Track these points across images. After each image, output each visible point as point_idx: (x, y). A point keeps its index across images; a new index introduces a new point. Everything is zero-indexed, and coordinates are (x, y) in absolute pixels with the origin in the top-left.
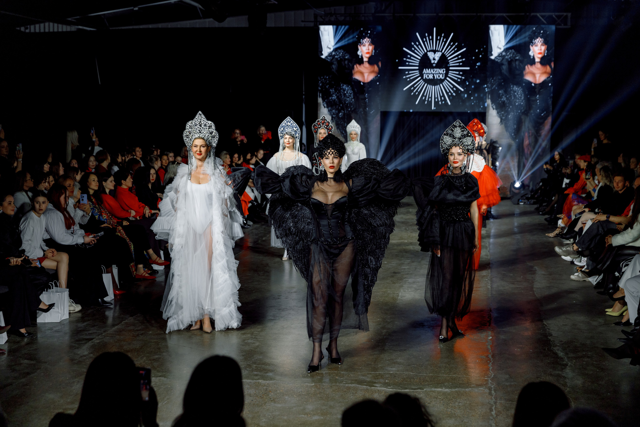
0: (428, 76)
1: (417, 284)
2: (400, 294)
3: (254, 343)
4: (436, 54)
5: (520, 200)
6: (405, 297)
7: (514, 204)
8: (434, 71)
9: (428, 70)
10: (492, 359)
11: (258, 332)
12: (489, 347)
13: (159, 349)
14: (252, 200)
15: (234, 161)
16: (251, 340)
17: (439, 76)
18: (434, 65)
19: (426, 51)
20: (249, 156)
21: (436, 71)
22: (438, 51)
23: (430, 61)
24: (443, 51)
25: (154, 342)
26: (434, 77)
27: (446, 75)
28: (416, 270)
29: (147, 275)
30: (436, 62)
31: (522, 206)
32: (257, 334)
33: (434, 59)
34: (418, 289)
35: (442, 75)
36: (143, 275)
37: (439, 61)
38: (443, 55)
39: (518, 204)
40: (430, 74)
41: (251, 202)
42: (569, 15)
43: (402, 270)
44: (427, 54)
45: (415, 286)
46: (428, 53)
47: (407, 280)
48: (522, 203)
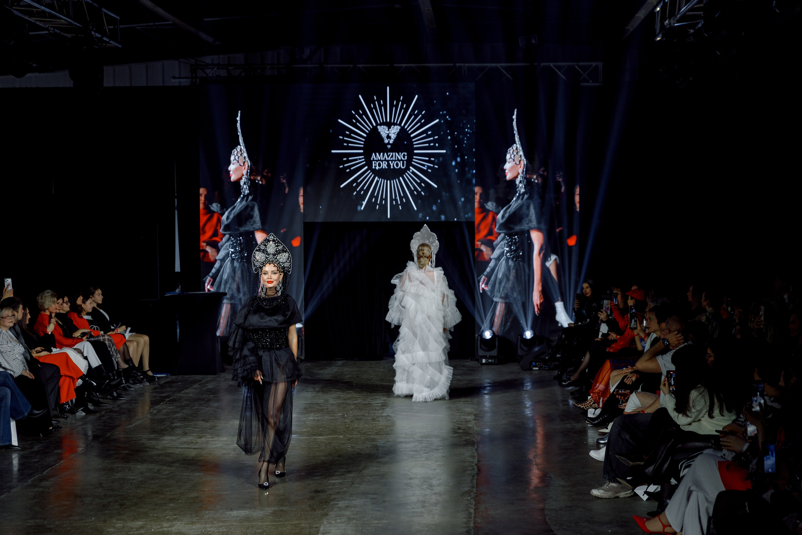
0: (379, 165)
1: (353, 509)
2: (322, 529)
4: (390, 129)
5: (534, 364)
7: (523, 370)
8: (388, 156)
9: (380, 155)
14: (84, 374)
17: (397, 165)
18: (389, 146)
19: (374, 124)
20: (79, 301)
21: (392, 156)
22: (395, 124)
23: (382, 139)
24: (402, 125)
26: (389, 165)
27: (409, 162)
28: (353, 485)
30: (391, 141)
31: (537, 372)
33: (389, 137)
34: (353, 519)
35: (401, 162)
37: (395, 140)
38: (403, 130)
39: (531, 370)
40: (382, 161)
41: (83, 377)
42: (600, 65)
43: (330, 487)
44: (378, 129)
45: (348, 513)
46: (379, 127)
47: (336, 504)
48: (537, 368)
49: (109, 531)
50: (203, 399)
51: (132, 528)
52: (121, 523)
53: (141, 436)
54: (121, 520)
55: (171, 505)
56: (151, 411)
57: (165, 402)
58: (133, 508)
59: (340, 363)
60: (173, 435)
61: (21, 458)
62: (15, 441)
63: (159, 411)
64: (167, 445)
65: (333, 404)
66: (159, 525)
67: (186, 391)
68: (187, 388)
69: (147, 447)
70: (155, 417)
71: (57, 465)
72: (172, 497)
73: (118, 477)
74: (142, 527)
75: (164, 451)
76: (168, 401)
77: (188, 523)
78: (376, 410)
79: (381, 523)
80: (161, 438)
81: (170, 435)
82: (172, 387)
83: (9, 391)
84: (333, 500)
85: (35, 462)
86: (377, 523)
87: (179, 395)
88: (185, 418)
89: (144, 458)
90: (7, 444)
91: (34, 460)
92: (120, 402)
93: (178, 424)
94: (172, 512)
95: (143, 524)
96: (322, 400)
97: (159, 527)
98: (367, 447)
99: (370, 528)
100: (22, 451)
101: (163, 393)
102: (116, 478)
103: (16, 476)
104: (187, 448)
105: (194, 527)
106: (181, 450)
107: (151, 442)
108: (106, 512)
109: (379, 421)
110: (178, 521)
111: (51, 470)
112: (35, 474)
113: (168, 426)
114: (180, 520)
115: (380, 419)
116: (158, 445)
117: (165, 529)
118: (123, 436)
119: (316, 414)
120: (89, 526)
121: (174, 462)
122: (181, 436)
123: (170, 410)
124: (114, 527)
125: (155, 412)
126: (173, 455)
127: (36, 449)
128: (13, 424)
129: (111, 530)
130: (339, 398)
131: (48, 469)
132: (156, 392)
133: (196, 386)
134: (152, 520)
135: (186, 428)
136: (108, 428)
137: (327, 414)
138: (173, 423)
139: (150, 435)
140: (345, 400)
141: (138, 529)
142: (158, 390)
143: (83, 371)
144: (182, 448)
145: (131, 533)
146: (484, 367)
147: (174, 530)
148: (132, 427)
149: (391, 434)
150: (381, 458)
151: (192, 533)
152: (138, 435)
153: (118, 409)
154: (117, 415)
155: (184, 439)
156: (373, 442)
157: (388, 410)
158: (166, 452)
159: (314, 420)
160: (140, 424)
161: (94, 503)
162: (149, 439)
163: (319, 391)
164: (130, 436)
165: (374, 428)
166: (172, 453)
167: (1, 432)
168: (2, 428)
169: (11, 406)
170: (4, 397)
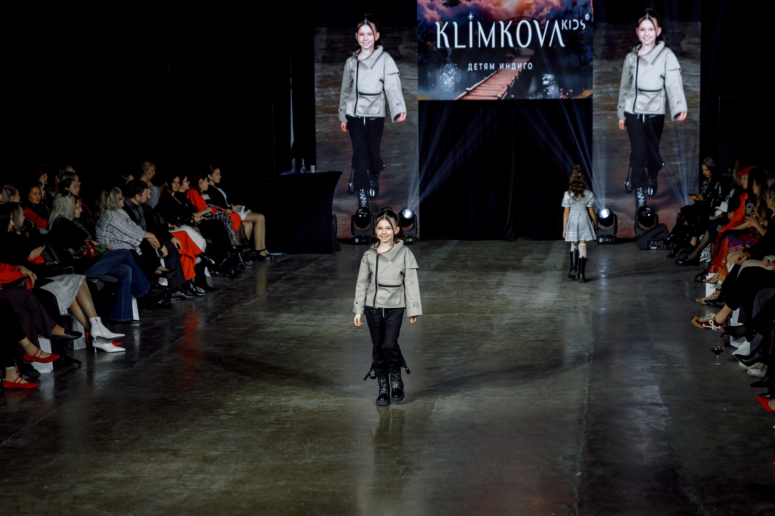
1: (467, 385)
2: (436, 404)
3: (180, 494)
5: (652, 243)
6: (444, 408)
7: (642, 249)
10: (577, 510)
11: (190, 474)
12: (575, 490)
13: (18, 508)
14: (202, 252)
15: (174, 189)
16: (177, 488)
25: (10, 497)
28: (468, 362)
29: (23, 382)
31: (655, 252)
32: (188, 477)
34: (468, 395)
36: (17, 382)
39: (649, 249)
41: (201, 255)
43: (445, 364)
45: (462, 389)
47: (451, 380)
48: (655, 248)
49: (229, 405)
50: (319, 278)
51: (251, 402)
52: (240, 397)
53: (258, 314)
54: (240, 394)
55: (289, 380)
56: (268, 289)
57: (282, 280)
58: (252, 383)
59: (456, 242)
60: (290, 313)
61: (143, 334)
63: (276, 289)
64: (285, 323)
65: (448, 283)
66: (277, 399)
67: (302, 269)
68: (303, 267)
69: (265, 324)
70: (272, 295)
71: (178, 341)
72: (289, 373)
74: (261, 401)
75: (281, 328)
76: (285, 279)
77: (305, 397)
78: (490, 289)
79: (495, 400)
80: (279, 315)
81: (287, 312)
82: (289, 265)
83: (130, 269)
84: (448, 376)
85: (156, 338)
86: (491, 400)
87: (295, 273)
88: (301, 296)
89: (262, 334)
90: (129, 320)
91: (155, 336)
92: (238, 280)
93: (295, 302)
94: (290, 387)
95: (262, 399)
96: (438, 279)
97: (277, 401)
98: (482, 326)
99: (484, 404)
100: (144, 327)
101: (280, 271)
103: (138, 351)
104: (304, 325)
105: (311, 402)
106: (298, 327)
107: (268, 319)
108: (226, 386)
109: (494, 299)
110: (296, 396)
111: (171, 346)
112: (156, 350)
113: (284, 304)
114: (298, 394)
115: (495, 298)
116: (276, 322)
117: (284, 403)
118: (241, 313)
119: (431, 293)
120: (209, 399)
121: (291, 339)
122: (298, 314)
123: (287, 288)
124: (234, 401)
125: (272, 289)
126: (290, 332)
127: (157, 326)
129: (231, 403)
130: (454, 276)
131: (169, 344)
132: (273, 270)
133: (312, 264)
134: (270, 395)
135: (303, 306)
136: (226, 305)
137: (442, 292)
138: (290, 301)
139: (267, 313)
140: (460, 278)
141: (257, 403)
142: (275, 269)
143: (201, 249)
144: (299, 325)
145: (250, 406)
146: (601, 246)
147: (292, 404)
148: (250, 304)
149: (505, 313)
150: (496, 336)
151: (309, 407)
152: (256, 312)
153: (235, 287)
154: (235, 293)
155: (301, 317)
156: (488, 320)
157: (503, 288)
158: (283, 328)
159: (429, 298)
160: (258, 302)
161: (214, 378)
162: (267, 317)
163: (434, 270)
164: (247, 313)
165: (489, 307)
166: (289, 330)
167: (123, 308)
168: (123, 304)
169: (132, 283)
170: (126, 274)
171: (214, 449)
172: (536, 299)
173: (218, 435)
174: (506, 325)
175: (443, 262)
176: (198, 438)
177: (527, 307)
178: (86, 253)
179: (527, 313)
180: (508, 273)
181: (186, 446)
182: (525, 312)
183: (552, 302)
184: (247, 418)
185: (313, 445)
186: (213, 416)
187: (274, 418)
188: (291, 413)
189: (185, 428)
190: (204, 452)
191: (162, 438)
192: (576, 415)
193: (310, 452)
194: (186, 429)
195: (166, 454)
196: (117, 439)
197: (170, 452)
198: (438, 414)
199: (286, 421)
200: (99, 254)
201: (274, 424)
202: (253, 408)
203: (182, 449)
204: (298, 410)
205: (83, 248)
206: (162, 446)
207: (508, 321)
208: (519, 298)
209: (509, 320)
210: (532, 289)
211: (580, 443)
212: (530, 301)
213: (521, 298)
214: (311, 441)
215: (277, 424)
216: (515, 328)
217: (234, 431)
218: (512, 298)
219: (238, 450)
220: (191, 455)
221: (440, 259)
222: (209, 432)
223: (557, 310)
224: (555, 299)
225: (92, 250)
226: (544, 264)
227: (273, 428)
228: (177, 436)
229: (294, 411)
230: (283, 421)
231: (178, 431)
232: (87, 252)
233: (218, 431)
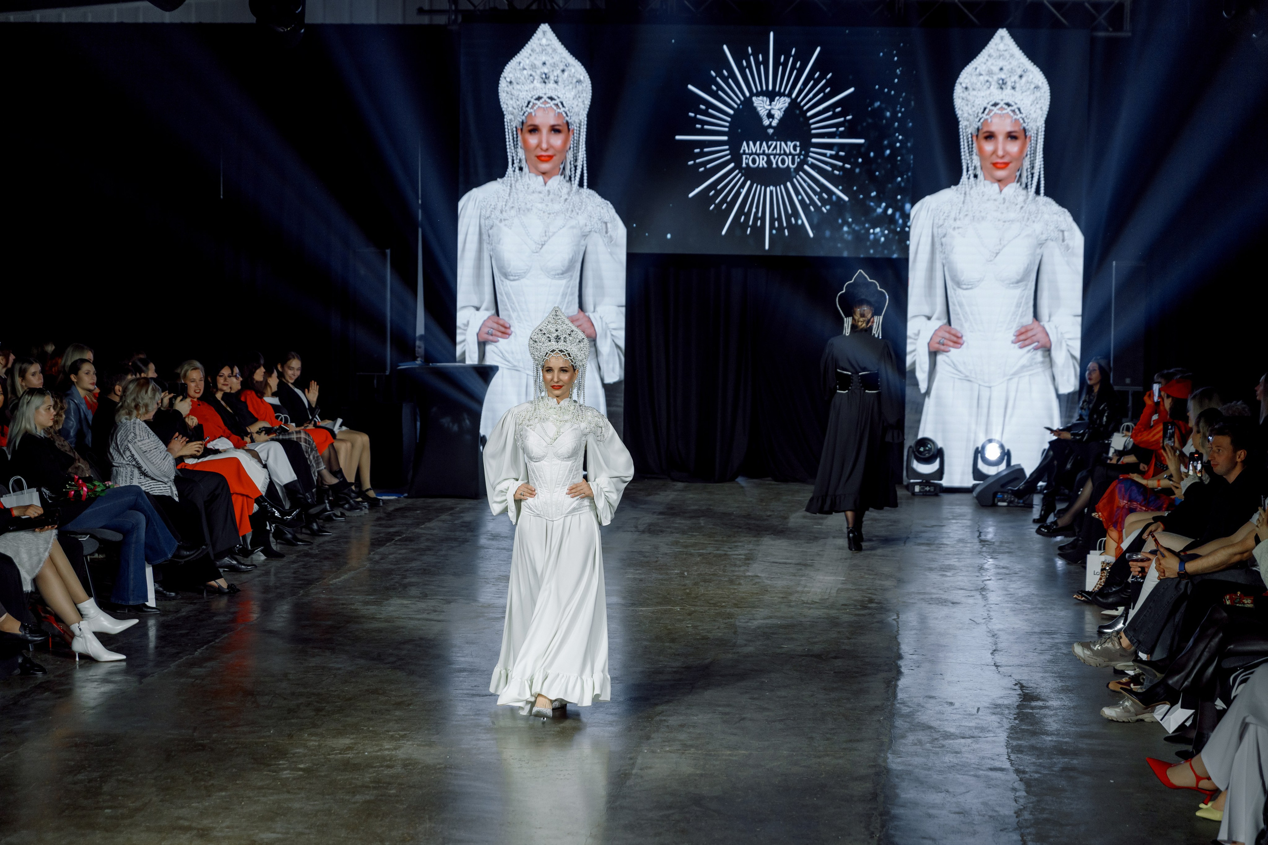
0: (754, 161)
1: (691, 730)
2: (639, 761)
4: (773, 103)
5: (999, 495)
6: (651, 768)
7: (981, 507)
8: (769, 148)
9: (755, 145)
14: (262, 495)
17: (783, 162)
18: (771, 131)
19: (748, 94)
21: (775, 147)
22: (781, 94)
23: (760, 119)
24: (794, 96)
26: (769, 162)
27: (803, 158)
30: (775, 123)
31: (1004, 510)
33: (770, 116)
34: (691, 746)
35: (790, 157)
37: (781, 121)
38: (794, 104)
39: (994, 505)
40: (758, 155)
42: (1127, 2)
44: (752, 103)
45: (682, 736)
46: (754, 99)
47: (665, 720)
48: (1005, 504)
49: (296, 753)
50: (455, 539)
51: (333, 749)
52: (315, 741)
53: (352, 598)
54: (316, 735)
55: (397, 713)
56: (370, 556)
57: (393, 542)
58: (336, 716)
59: (680, 485)
60: (404, 597)
61: (161, 627)
62: (151, 602)
63: (384, 557)
64: (395, 614)
65: (666, 554)
66: (377, 745)
67: (428, 525)
68: (430, 520)
69: (363, 617)
70: (377, 567)
71: (217, 641)
72: (399, 700)
73: (314, 665)
74: (350, 748)
75: (389, 624)
76: (399, 540)
77: (423, 743)
78: (735, 565)
79: (736, 756)
80: (386, 602)
81: (399, 597)
82: (407, 517)
83: (142, 518)
84: (660, 713)
85: (182, 635)
86: (730, 755)
87: (417, 530)
88: (425, 570)
89: (357, 633)
90: (141, 602)
91: (181, 632)
92: (322, 539)
93: (413, 580)
94: (399, 725)
95: (351, 744)
96: (649, 547)
97: (377, 749)
98: (718, 628)
99: (718, 763)
100: (163, 615)
101: (391, 526)
102: (310, 665)
103: (151, 657)
104: (427, 620)
105: (433, 751)
106: (416, 622)
107: (368, 607)
108: (293, 721)
109: (740, 584)
110: (408, 740)
111: (207, 649)
112: (181, 655)
113: (396, 582)
114: (411, 738)
115: (742, 581)
116: (381, 613)
117: (387, 752)
118: (323, 596)
119: (637, 570)
120: (264, 743)
121: (404, 643)
122: (418, 599)
123: (401, 556)
124: (306, 747)
125: (377, 557)
126: (404, 630)
127: (184, 614)
128: (149, 571)
129: (300, 750)
130: (676, 543)
131: (203, 646)
132: (380, 525)
133: (444, 517)
134: (366, 737)
135: (427, 587)
136: (300, 582)
137: (656, 569)
138: (405, 577)
139: (368, 597)
140: (686, 547)
141: (344, 750)
142: (384, 522)
143: (259, 489)
144: (419, 620)
145: (331, 757)
146: (917, 500)
147: (401, 754)
148: (339, 582)
149: (758, 607)
150: (741, 646)
151: (429, 760)
152: (349, 595)
153: (317, 551)
154: (316, 561)
155: (422, 605)
156: (729, 618)
157: (755, 565)
158: (393, 624)
159: (635, 579)
160: (353, 578)
161: (274, 705)
162: (366, 603)
163: (643, 532)
164: (335, 597)
165: (731, 596)
166: (403, 628)
167: (131, 582)
168: (132, 576)
169: (145, 543)
170: (135, 527)
171: (269, 829)
172: (808, 584)
173: (276, 805)
174: (759, 627)
175: (659, 519)
176: (242, 808)
177: (793, 598)
178: (73, 492)
179: (793, 609)
180: (765, 539)
181: (222, 822)
182: (790, 606)
183: (834, 591)
184: (326, 776)
185: (433, 825)
186: (269, 771)
187: (370, 778)
188: (398, 769)
189: (221, 790)
190: (252, 832)
191: (182, 807)
192: (868, 785)
193: (427, 837)
194: (224, 794)
195: (188, 835)
196: (108, 808)
197: (195, 832)
198: (642, 777)
199: (389, 783)
200: (95, 495)
201: (370, 787)
202: (336, 760)
203: (215, 828)
204: (410, 764)
205: (70, 485)
206: (181, 822)
207: (762, 621)
208: (780, 583)
209: (764, 619)
210: (803, 568)
211: (873, 833)
212: (799, 589)
213: (785, 583)
214: (430, 819)
215: (374, 788)
216: (773, 633)
217: (303, 798)
218: (769, 582)
219: (308, 831)
220: (229, 838)
221: (654, 512)
222: (262, 799)
223: (843, 605)
224: (840, 586)
225: (85, 489)
226: (823, 527)
227: (368, 794)
228: (207, 804)
229: (405, 766)
230: (384, 783)
231: (209, 796)
232: (75, 491)
233: (275, 797)
